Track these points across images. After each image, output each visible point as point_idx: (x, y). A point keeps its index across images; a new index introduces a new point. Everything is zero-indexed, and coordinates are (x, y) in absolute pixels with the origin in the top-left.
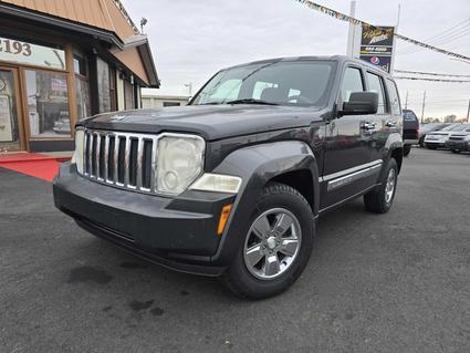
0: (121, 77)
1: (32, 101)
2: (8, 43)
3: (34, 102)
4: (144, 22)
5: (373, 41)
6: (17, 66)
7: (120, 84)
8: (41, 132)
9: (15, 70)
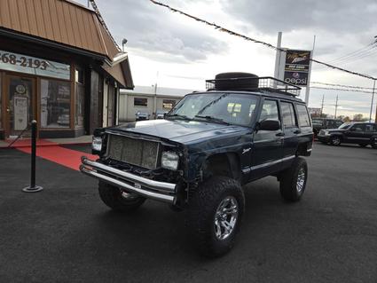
0: (106, 83)
1: (44, 102)
2: (31, 60)
3: (46, 102)
4: (125, 42)
5: (295, 60)
6: (35, 77)
7: (106, 88)
8: (48, 124)
9: (33, 80)
